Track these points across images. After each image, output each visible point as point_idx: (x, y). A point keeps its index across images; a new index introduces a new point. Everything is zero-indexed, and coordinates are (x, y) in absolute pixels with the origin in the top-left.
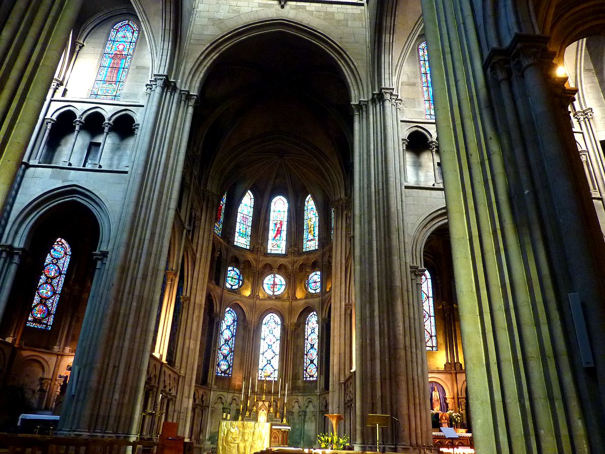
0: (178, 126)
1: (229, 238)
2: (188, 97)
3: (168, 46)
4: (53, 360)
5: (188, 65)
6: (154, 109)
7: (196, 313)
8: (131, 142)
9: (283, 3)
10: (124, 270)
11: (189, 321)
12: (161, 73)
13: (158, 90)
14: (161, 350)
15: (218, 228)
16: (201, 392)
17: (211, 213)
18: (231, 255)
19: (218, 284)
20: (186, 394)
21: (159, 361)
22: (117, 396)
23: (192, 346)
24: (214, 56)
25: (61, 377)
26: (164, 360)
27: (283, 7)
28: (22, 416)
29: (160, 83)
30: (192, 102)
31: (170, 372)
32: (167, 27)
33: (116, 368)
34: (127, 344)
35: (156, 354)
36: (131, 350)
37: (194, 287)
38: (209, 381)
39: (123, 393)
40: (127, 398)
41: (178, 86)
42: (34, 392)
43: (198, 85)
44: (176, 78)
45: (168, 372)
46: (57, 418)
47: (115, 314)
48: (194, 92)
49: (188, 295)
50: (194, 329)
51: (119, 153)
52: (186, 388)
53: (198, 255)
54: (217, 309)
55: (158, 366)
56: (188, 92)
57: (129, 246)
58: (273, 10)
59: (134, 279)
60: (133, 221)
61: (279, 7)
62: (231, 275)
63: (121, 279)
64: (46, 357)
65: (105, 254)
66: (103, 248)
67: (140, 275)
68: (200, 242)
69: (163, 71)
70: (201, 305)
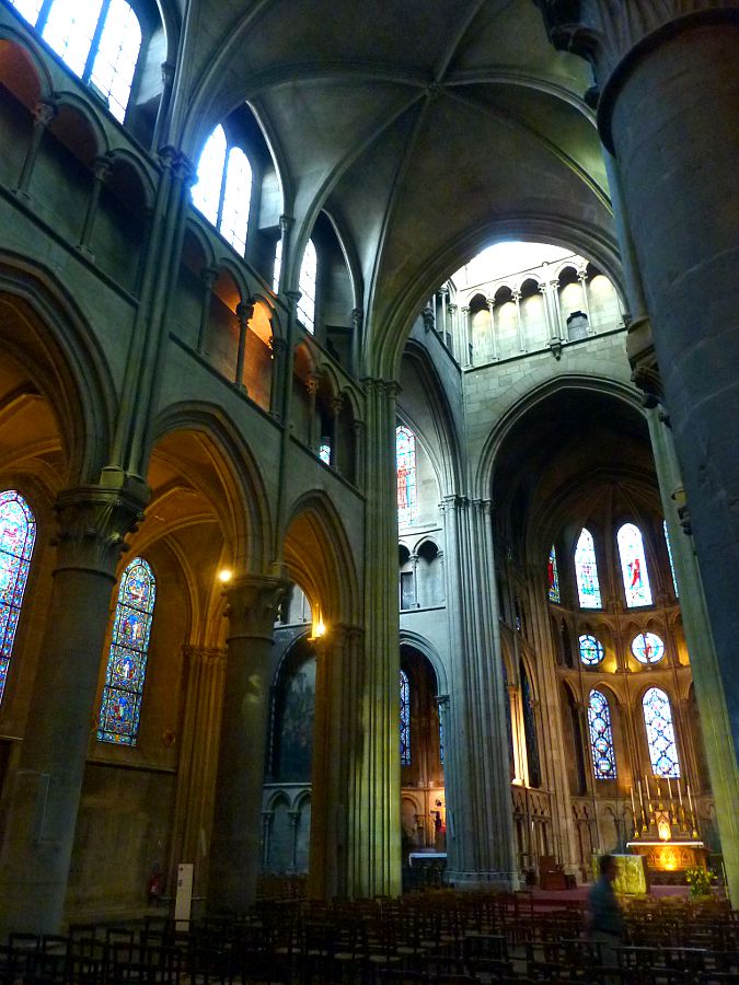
0: (480, 544)
1: (571, 602)
2: (482, 504)
3: (449, 460)
4: (420, 796)
5: (474, 467)
6: (453, 530)
7: (551, 718)
8: (438, 564)
9: (557, 355)
10: (468, 714)
11: (546, 728)
12: (450, 494)
13: (452, 513)
14: (521, 776)
15: (555, 594)
16: (581, 804)
17: (540, 592)
18: (578, 623)
19: (571, 666)
20: (561, 814)
21: (523, 788)
22: (491, 837)
23: (555, 758)
24: (497, 445)
25: (432, 812)
26: (527, 786)
27: (558, 359)
28: (411, 855)
29: (452, 504)
30: (487, 510)
31: (538, 794)
32: (443, 441)
33: (484, 811)
34: (488, 786)
35: (517, 782)
36: (493, 790)
37: (542, 686)
38: (589, 789)
39: (496, 833)
40: (500, 837)
41: (469, 498)
42: (414, 830)
43: (488, 487)
44: (465, 492)
45: (535, 795)
46: (444, 855)
47: (471, 758)
48: (487, 498)
49: (537, 698)
50: (554, 736)
51: (429, 580)
52: (560, 807)
53: (537, 649)
54: (577, 697)
55: (523, 793)
56: (481, 500)
57: (466, 690)
58: (548, 366)
59: (479, 721)
60: (464, 665)
61: (554, 359)
62: (586, 647)
63: (468, 723)
64: (415, 794)
65: (446, 699)
66: (443, 693)
67: (483, 715)
68: (535, 631)
69: (451, 491)
70: (554, 707)
